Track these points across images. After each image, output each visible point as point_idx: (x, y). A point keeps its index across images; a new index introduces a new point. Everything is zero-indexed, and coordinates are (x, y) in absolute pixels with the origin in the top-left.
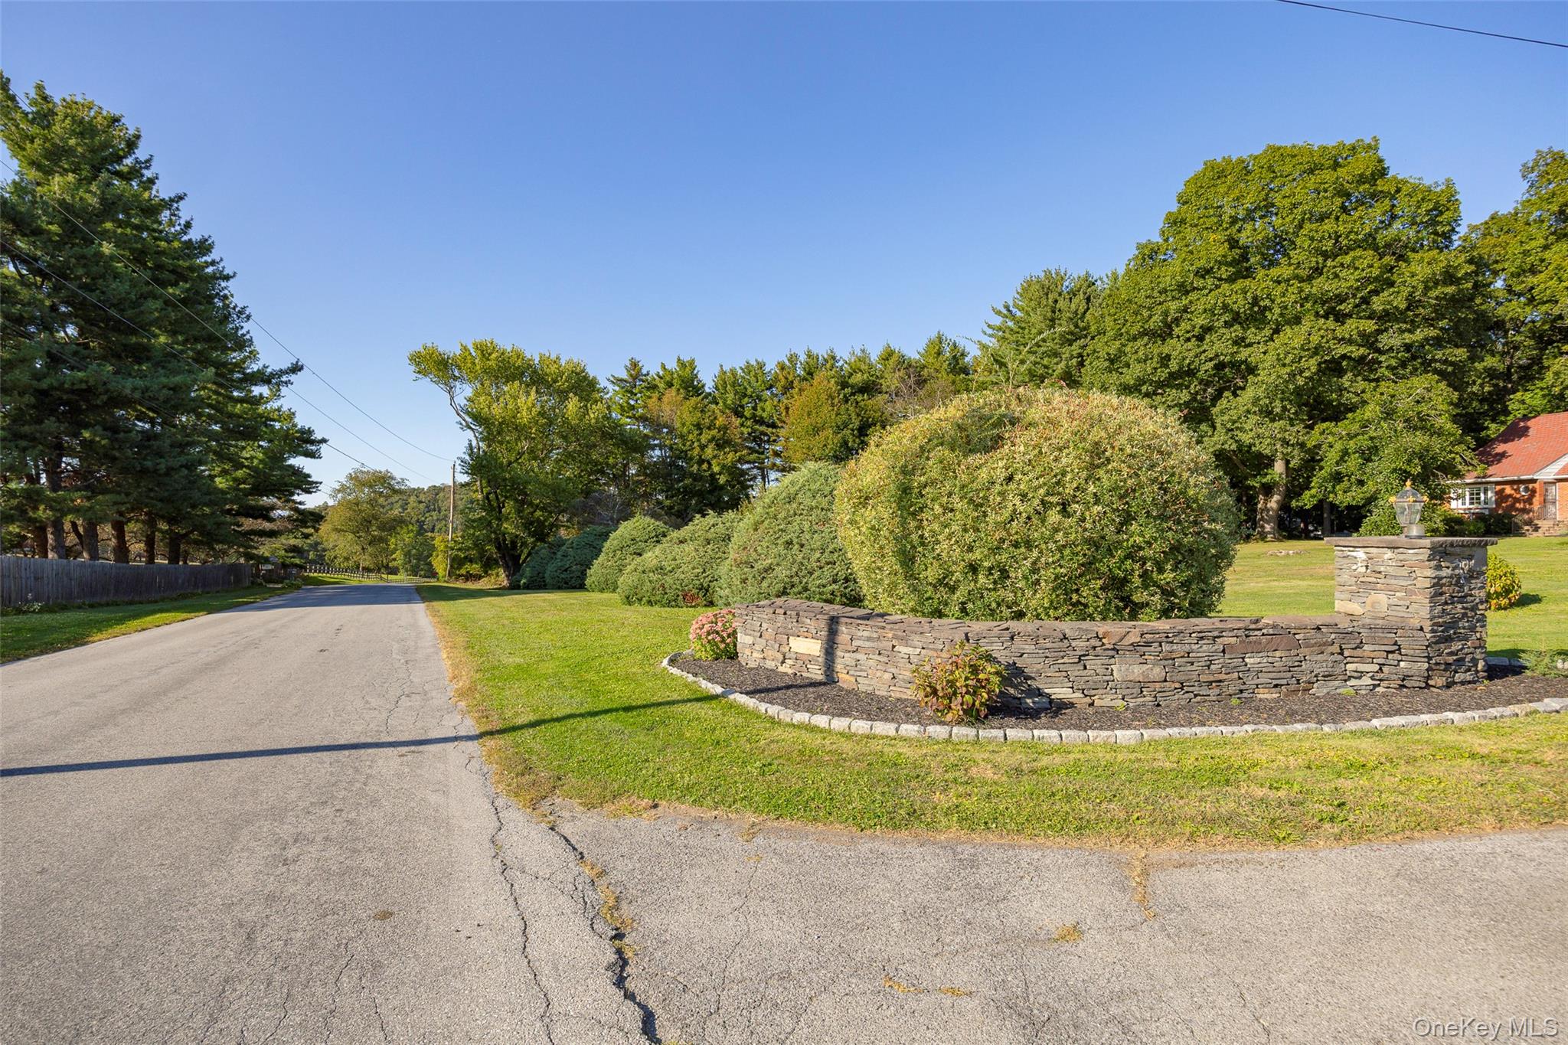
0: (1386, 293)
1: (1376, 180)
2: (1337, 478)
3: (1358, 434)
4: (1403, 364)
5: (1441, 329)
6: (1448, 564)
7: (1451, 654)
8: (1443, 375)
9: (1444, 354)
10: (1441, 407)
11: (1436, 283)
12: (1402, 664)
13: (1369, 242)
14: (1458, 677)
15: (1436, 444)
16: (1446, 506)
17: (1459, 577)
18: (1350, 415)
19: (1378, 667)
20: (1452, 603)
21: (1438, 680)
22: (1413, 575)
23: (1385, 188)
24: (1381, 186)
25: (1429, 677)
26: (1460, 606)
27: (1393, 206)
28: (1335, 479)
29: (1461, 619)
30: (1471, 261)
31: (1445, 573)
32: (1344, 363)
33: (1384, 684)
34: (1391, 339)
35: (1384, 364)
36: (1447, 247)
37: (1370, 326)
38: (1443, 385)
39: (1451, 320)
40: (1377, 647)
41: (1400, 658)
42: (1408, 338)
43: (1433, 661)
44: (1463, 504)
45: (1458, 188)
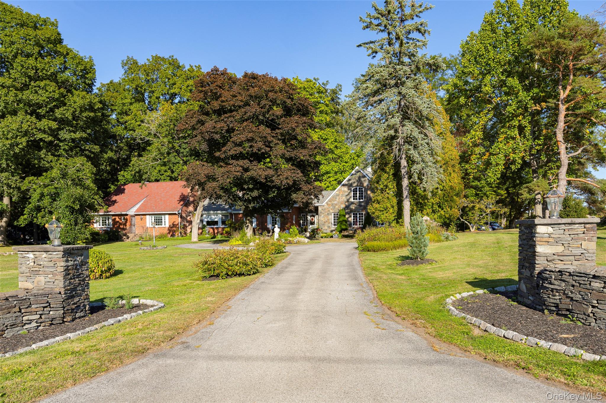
0: (62, 109)
1: (57, 44)
2: (38, 209)
3: (49, 185)
4: (71, 149)
5: (88, 134)
6: (71, 259)
7: (74, 304)
8: (89, 158)
9: (89, 147)
10: (88, 175)
11: (86, 109)
12: (51, 313)
13: (53, 77)
14: (78, 315)
15: (86, 194)
16: (91, 227)
17: (77, 265)
18: (44, 174)
19: (39, 316)
20: (74, 279)
21: (69, 318)
22: (56, 265)
23: (61, 50)
24: (59, 48)
25: (64, 317)
26: (77, 279)
27: (65, 62)
28: (37, 210)
29: (78, 286)
30: (101, 102)
31: (70, 263)
32: (41, 144)
33: (43, 324)
34: (64, 134)
35: (62, 148)
36: (91, 92)
37: (54, 125)
38: (89, 163)
39: (92, 130)
40: (38, 305)
41: (50, 309)
42: (73, 135)
43: (66, 309)
44: (100, 225)
45: (95, 62)
